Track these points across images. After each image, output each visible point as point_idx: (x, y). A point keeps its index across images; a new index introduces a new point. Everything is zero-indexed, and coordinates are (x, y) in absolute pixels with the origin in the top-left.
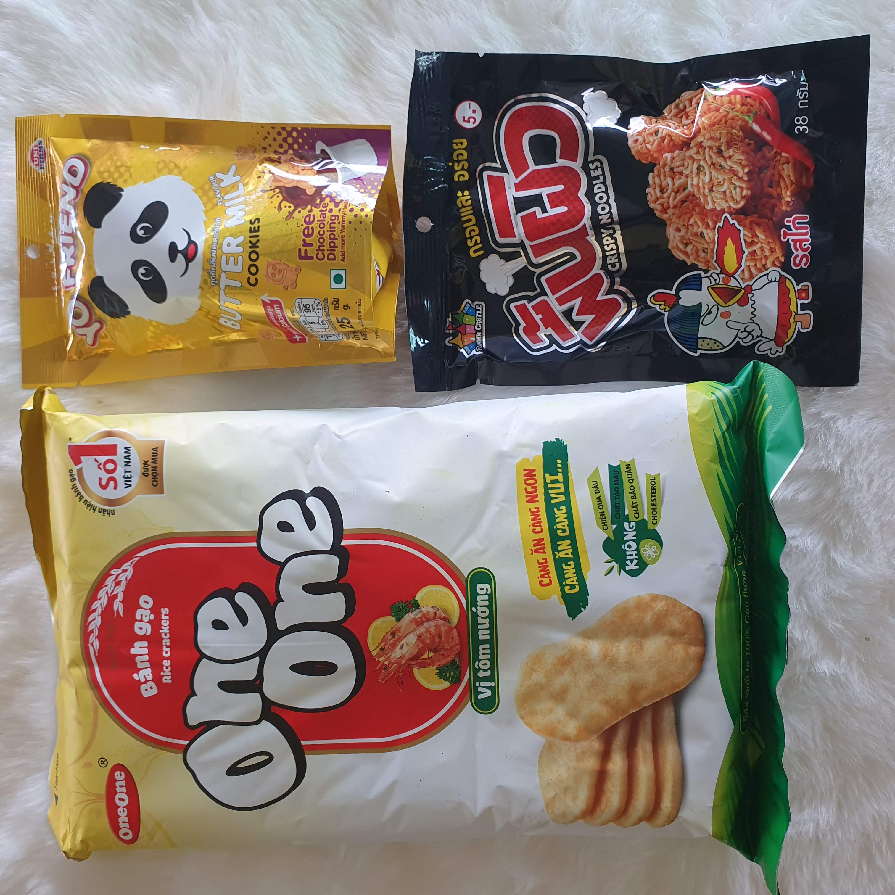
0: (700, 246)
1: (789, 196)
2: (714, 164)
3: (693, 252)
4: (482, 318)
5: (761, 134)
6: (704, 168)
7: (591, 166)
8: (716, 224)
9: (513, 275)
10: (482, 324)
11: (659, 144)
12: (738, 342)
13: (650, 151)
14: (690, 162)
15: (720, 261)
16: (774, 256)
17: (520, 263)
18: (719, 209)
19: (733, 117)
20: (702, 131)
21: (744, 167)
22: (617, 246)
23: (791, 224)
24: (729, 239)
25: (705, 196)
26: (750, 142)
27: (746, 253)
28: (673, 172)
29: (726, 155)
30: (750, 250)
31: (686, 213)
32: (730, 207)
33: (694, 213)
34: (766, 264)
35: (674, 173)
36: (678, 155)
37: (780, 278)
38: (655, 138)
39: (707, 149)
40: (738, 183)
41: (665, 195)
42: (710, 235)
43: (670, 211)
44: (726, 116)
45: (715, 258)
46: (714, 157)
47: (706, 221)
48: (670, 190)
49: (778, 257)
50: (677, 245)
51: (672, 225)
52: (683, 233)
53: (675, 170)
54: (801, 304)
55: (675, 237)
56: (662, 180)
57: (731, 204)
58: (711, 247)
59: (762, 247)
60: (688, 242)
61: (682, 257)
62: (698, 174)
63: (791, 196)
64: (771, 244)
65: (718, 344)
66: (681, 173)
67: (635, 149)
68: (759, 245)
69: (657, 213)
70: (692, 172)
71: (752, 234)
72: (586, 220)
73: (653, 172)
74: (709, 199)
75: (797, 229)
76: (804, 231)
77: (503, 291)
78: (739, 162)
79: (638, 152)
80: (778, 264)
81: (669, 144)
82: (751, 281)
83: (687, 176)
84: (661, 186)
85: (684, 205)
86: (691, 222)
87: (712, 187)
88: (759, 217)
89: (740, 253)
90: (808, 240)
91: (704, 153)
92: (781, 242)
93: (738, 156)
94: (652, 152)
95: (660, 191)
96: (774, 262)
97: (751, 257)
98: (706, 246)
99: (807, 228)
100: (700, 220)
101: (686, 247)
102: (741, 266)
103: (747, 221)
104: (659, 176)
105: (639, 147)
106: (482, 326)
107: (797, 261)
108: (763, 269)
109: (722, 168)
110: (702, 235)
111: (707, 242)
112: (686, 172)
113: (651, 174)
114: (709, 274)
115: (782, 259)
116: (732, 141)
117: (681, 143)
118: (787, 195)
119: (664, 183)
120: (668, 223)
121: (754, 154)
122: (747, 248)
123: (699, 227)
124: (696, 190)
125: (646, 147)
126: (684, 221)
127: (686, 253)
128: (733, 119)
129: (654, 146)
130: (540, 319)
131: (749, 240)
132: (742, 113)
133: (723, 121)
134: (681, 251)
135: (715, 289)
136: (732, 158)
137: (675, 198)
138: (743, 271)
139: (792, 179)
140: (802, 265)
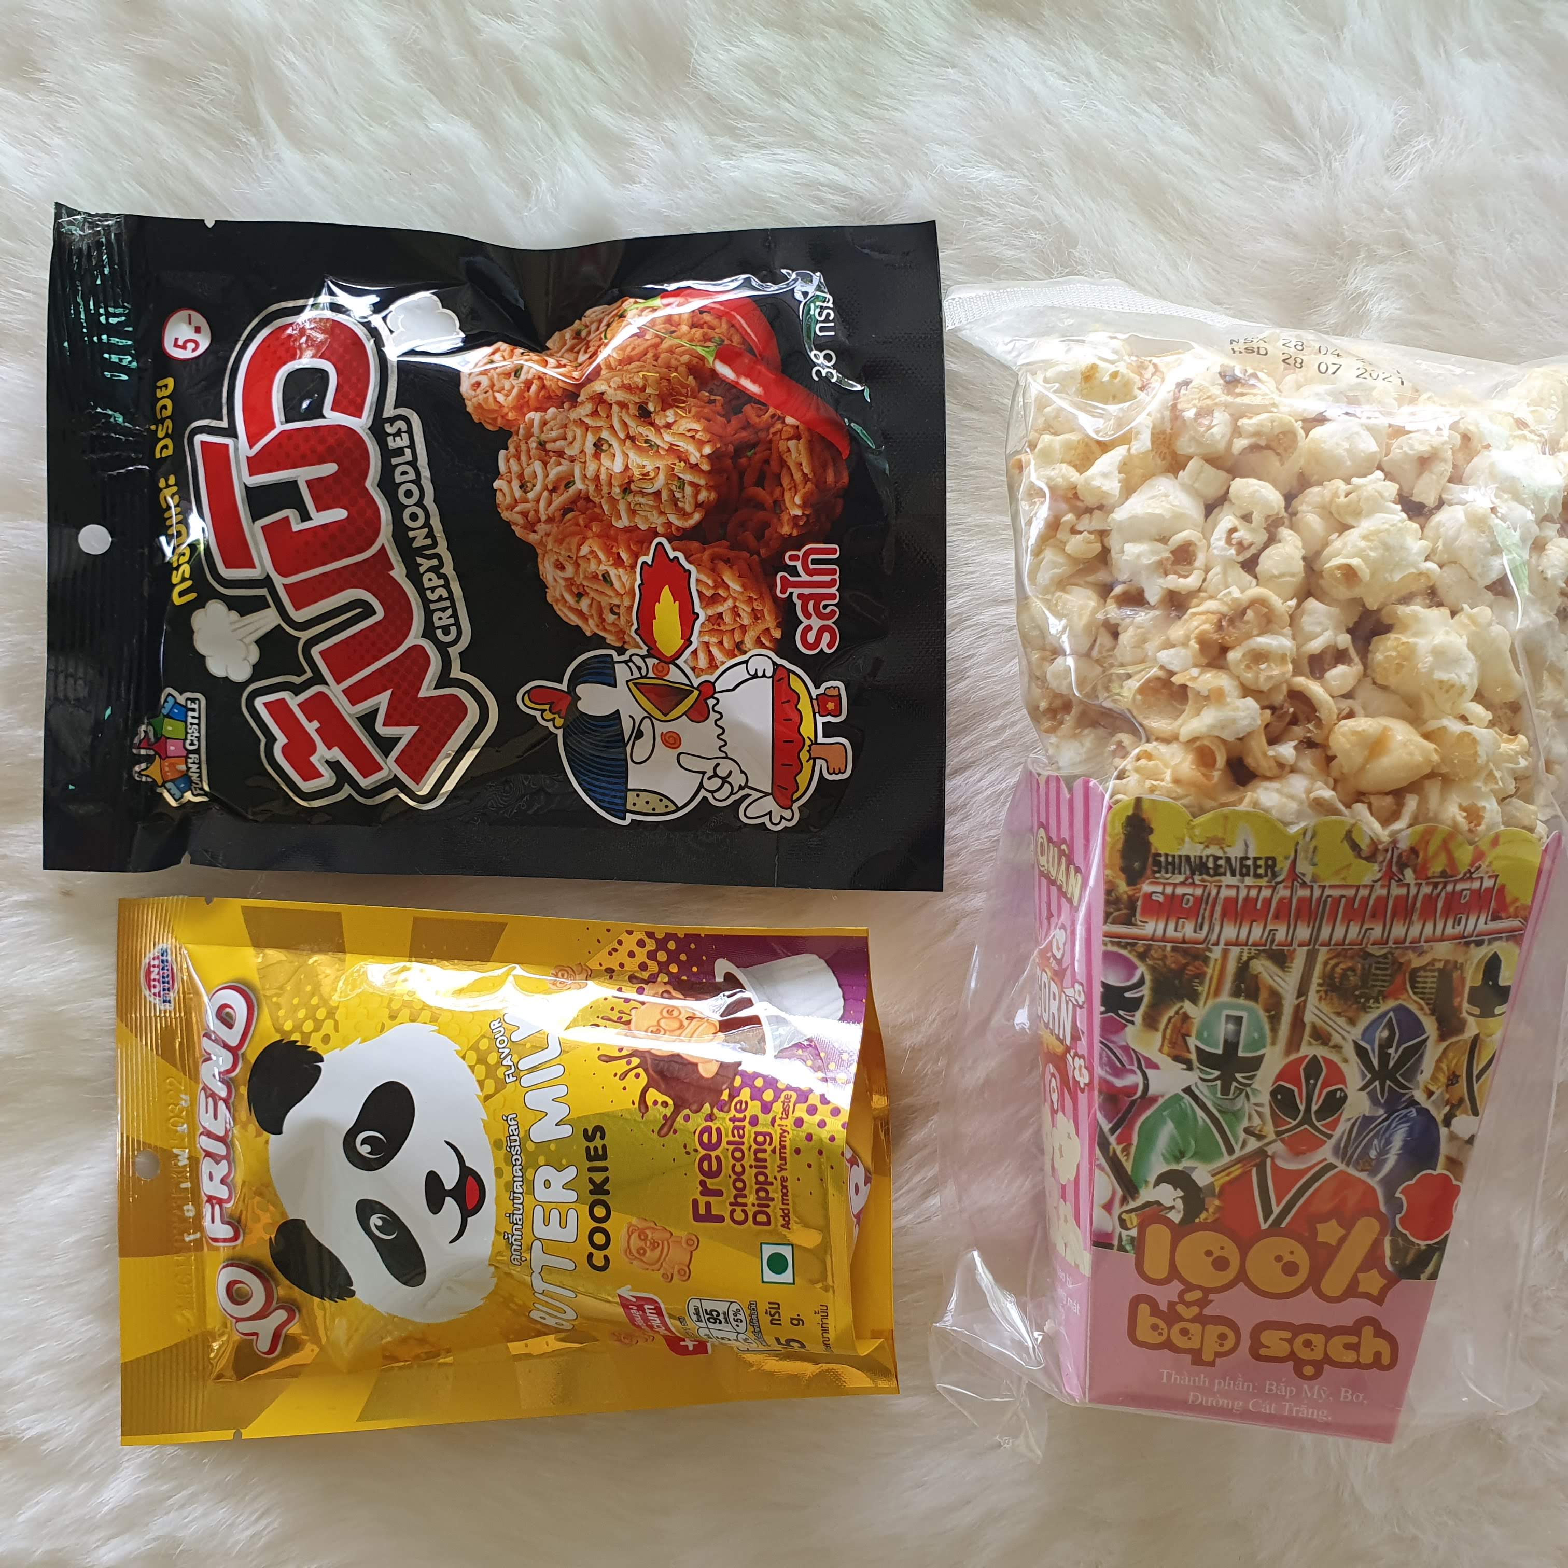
0: (605, 601)
1: (799, 506)
2: (632, 439)
3: (594, 612)
4: (198, 725)
5: (737, 383)
6: (610, 445)
7: (389, 429)
8: (637, 558)
9: (257, 642)
10: (199, 738)
11: (521, 395)
12: (705, 798)
13: (501, 406)
14: (579, 432)
15: (646, 630)
16: (761, 627)
17: (268, 619)
18: (643, 527)
19: (671, 346)
20: (603, 372)
21: (701, 444)
22: (450, 592)
23: (798, 564)
24: (667, 587)
25: (613, 501)
26: (713, 397)
27: (702, 618)
28: (545, 450)
29: (660, 421)
30: (710, 612)
31: (573, 534)
32: (670, 524)
33: (590, 534)
34: (742, 642)
35: (547, 451)
36: (555, 418)
37: (774, 670)
38: (515, 382)
39: (615, 408)
40: (687, 477)
41: (531, 495)
42: (625, 578)
43: (542, 528)
44: (656, 346)
45: (635, 626)
46: (631, 423)
47: (614, 550)
48: (538, 487)
49: (768, 629)
50: (562, 596)
51: (547, 556)
52: (570, 571)
53: (549, 446)
54: (824, 724)
55: (555, 580)
56: (524, 465)
57: (673, 519)
58: (627, 602)
59: (735, 606)
60: (581, 590)
61: (574, 620)
62: (597, 456)
63: (804, 506)
64: (755, 603)
65: (665, 801)
66: (560, 454)
67: (474, 400)
68: (730, 603)
69: (518, 531)
70: (582, 451)
71: (715, 581)
72: (385, 537)
73: (507, 449)
74: (622, 507)
75: (810, 573)
76: (828, 578)
77: (240, 673)
78: (689, 434)
79: (479, 406)
80: (767, 644)
81: (537, 394)
82: (712, 674)
83: (572, 460)
84: (521, 476)
85: (569, 516)
86: (582, 553)
87: (629, 483)
88: (732, 548)
89: (688, 618)
90: (833, 597)
91: (609, 416)
92: (775, 598)
93: (688, 424)
94: (506, 410)
95: (521, 487)
96: (759, 638)
97: (711, 627)
98: (616, 601)
99: (833, 572)
100: (602, 550)
101: (578, 602)
102: (691, 643)
103: (706, 555)
104: (518, 458)
105: (480, 397)
106: (199, 741)
107: (811, 638)
108: (736, 652)
109: (651, 446)
110: (606, 578)
111: (618, 593)
112: (569, 452)
113: (502, 453)
114: (626, 657)
115: (777, 634)
116: (671, 395)
117: (559, 393)
118: (794, 503)
119: (527, 472)
120: (539, 551)
121: (723, 420)
122: (704, 608)
123: (600, 562)
124: (592, 488)
125: (495, 398)
126: (570, 550)
127: (580, 613)
128: (671, 351)
129: (510, 398)
130: (317, 730)
131: (709, 593)
132: (691, 340)
133: (650, 355)
134: (571, 608)
135: (640, 686)
136: (674, 427)
137: (550, 503)
138: (695, 653)
139: (806, 471)
140: (823, 645)
